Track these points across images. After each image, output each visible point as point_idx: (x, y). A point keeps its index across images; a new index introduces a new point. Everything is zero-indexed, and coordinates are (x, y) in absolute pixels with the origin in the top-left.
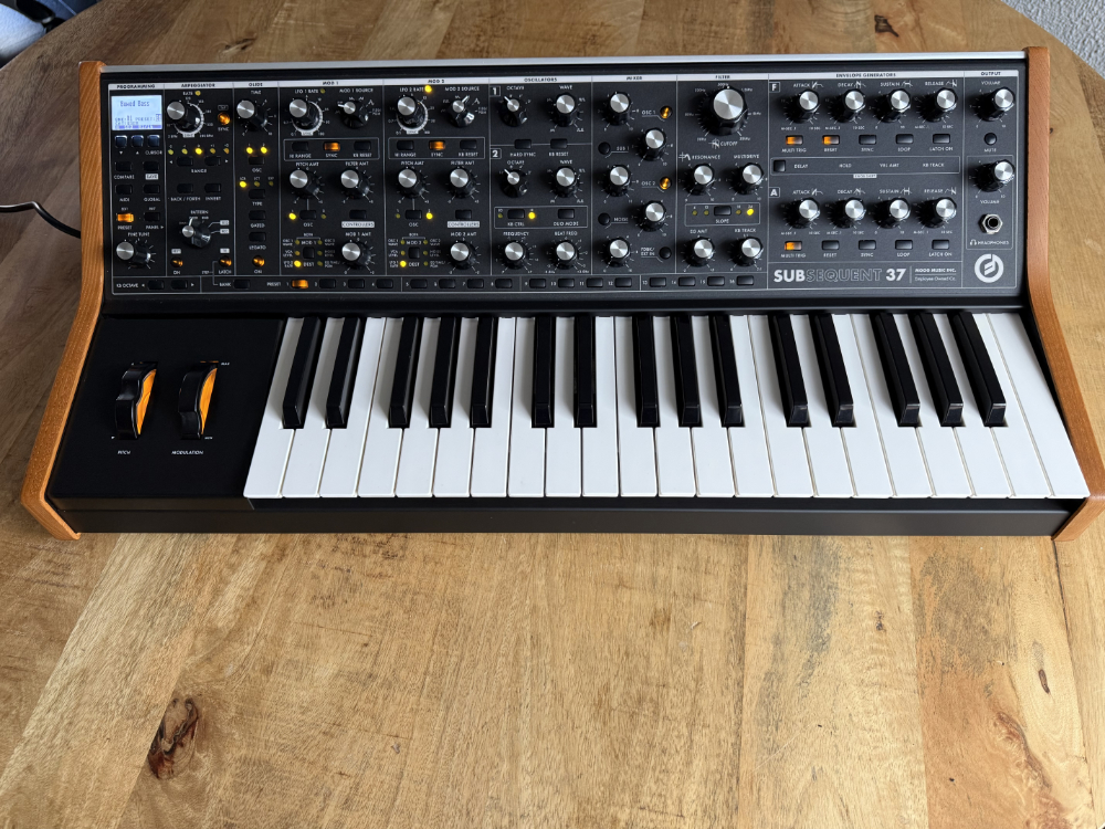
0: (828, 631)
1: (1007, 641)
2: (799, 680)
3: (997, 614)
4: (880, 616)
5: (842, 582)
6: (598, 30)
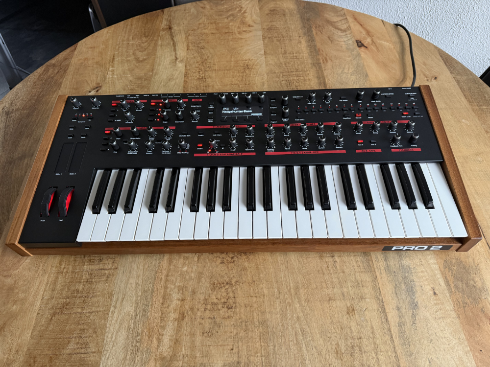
0: (416, 300)
1: (483, 289)
2: (411, 323)
3: (477, 279)
4: (434, 289)
5: (415, 278)
6: (248, 62)
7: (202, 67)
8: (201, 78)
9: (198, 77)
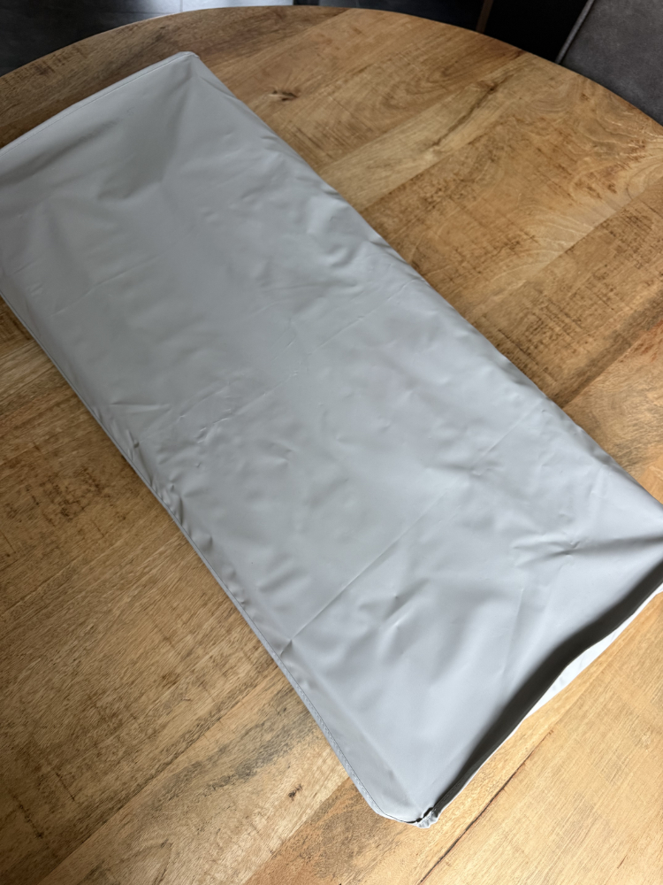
0: (258, 770)
1: (359, 872)
2: (211, 783)
3: (369, 854)
4: (299, 789)
5: (297, 750)
7: (453, 187)
8: (430, 200)
9: (428, 195)
